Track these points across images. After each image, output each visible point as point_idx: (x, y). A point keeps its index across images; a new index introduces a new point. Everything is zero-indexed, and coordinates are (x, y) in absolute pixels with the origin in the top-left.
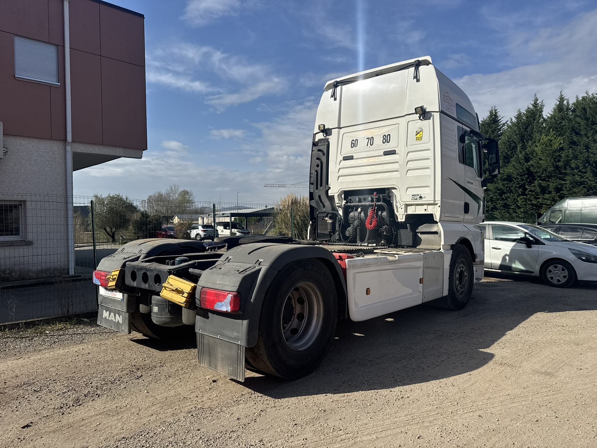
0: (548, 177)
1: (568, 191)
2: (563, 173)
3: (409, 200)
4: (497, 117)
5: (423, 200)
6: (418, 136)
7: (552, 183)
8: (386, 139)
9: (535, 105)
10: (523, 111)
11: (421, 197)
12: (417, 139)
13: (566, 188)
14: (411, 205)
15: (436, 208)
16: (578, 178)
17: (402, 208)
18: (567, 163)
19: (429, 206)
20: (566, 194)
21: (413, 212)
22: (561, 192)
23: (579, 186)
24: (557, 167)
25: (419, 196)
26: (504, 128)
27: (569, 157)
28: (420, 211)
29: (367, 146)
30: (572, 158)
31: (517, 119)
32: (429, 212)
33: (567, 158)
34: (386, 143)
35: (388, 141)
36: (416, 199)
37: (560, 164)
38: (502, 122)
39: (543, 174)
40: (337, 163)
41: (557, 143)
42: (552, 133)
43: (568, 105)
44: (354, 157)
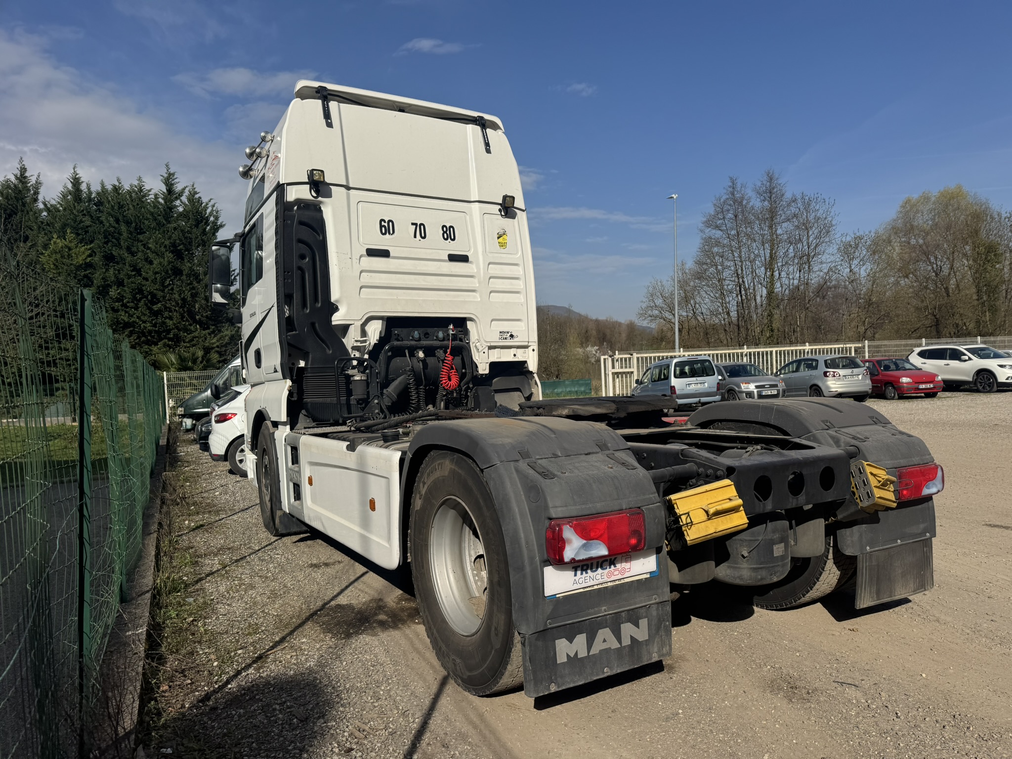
3: (495, 340)
5: (515, 339)
6: (501, 240)
8: (448, 232)
9: (22, 177)
11: (512, 336)
14: (495, 347)
15: (527, 353)
17: (483, 352)
18: (104, 291)
19: (518, 350)
21: (497, 358)
25: (510, 334)
27: (107, 280)
28: (507, 356)
29: (415, 237)
32: (520, 358)
33: (104, 282)
34: (449, 240)
35: (453, 238)
36: (506, 339)
40: (354, 258)
41: (81, 254)
42: (70, 235)
43: (90, 193)
44: (392, 254)
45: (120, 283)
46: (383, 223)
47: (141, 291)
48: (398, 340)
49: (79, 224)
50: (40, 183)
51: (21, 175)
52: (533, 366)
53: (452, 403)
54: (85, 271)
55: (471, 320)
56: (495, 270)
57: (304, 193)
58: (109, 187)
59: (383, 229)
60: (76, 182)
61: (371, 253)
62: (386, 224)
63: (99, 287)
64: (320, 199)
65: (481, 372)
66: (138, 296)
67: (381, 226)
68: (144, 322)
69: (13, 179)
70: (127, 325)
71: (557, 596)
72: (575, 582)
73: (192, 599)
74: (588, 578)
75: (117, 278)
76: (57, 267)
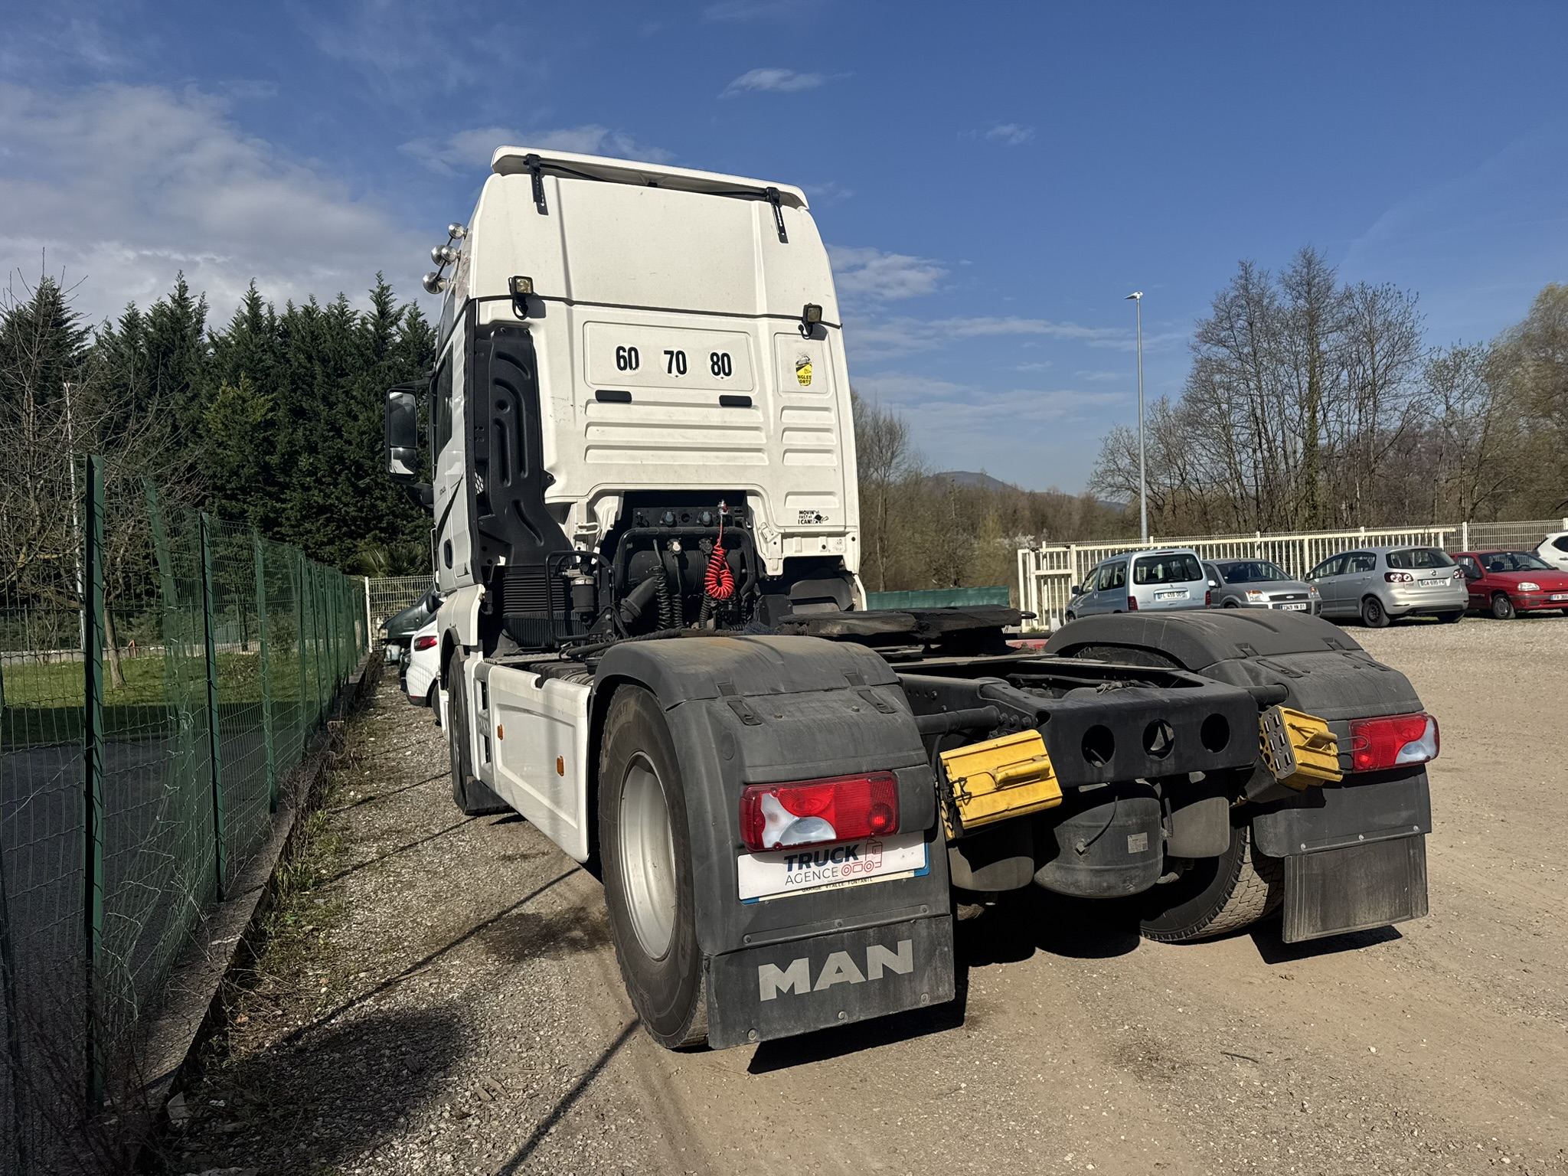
1: (292, 526)
2: (278, 484)
3: (793, 523)
5: (824, 523)
6: (801, 372)
8: (720, 363)
9: (181, 300)
10: (145, 310)
11: (818, 518)
13: (288, 519)
14: (792, 535)
15: (843, 543)
17: (775, 543)
19: (829, 539)
20: (288, 536)
21: (796, 551)
22: (276, 529)
25: (815, 514)
26: (83, 346)
27: (296, 445)
28: (812, 549)
29: (670, 371)
30: (300, 447)
31: (127, 327)
32: (831, 551)
33: (291, 447)
34: (722, 375)
35: (727, 371)
36: (809, 522)
37: (274, 460)
40: (577, 405)
41: (259, 408)
42: (244, 380)
43: (273, 319)
44: (634, 399)
45: (312, 449)
46: (621, 353)
47: (341, 460)
48: (642, 526)
49: (258, 364)
50: (205, 307)
51: (180, 296)
52: (852, 563)
53: (725, 620)
54: (265, 431)
55: (754, 493)
56: (791, 418)
57: (505, 311)
58: (299, 310)
59: (622, 360)
60: (254, 303)
61: (604, 397)
62: (626, 354)
63: (283, 455)
64: (528, 319)
65: (770, 573)
66: (338, 468)
67: (619, 357)
68: (346, 505)
69: (169, 302)
70: (322, 509)
71: (761, 900)
72: (789, 880)
73: (323, 901)
74: (811, 874)
75: (306, 440)
76: (227, 426)
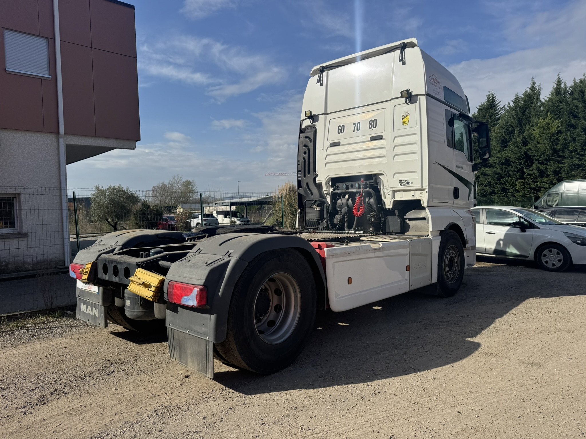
0: (546, 160)
1: (566, 174)
2: (561, 156)
3: (396, 186)
4: (495, 101)
5: (410, 185)
7: (550, 166)
8: (373, 124)
9: (533, 88)
10: (521, 95)
11: (408, 183)
12: (404, 123)
13: (564, 171)
14: (399, 191)
15: (423, 194)
16: (576, 161)
17: (389, 195)
18: (565, 146)
19: (416, 192)
20: (563, 178)
21: (400, 198)
22: (559, 175)
23: (577, 169)
24: (555, 151)
25: (406, 181)
26: (502, 113)
27: (567, 140)
28: (408, 196)
29: (354, 131)
30: (570, 141)
31: (515, 103)
32: (417, 198)
33: (565, 141)
34: (373, 128)
35: (375, 126)
36: (403, 185)
37: (558, 147)
38: (499, 107)
39: (541, 157)
40: (324, 149)
41: (556, 125)
42: (550, 116)
43: (566, 88)
44: (341, 144)
45: (574, 141)
49: (556, 108)
50: (540, 89)
52: (425, 204)
54: (556, 136)
55: (382, 174)
56: (398, 141)
57: (307, 123)
58: (578, 81)
59: (339, 131)
60: (559, 82)
61: (333, 145)
62: (341, 128)
64: (314, 123)
65: (387, 207)
67: (338, 129)
69: (529, 90)
75: (572, 138)
76: (540, 136)
